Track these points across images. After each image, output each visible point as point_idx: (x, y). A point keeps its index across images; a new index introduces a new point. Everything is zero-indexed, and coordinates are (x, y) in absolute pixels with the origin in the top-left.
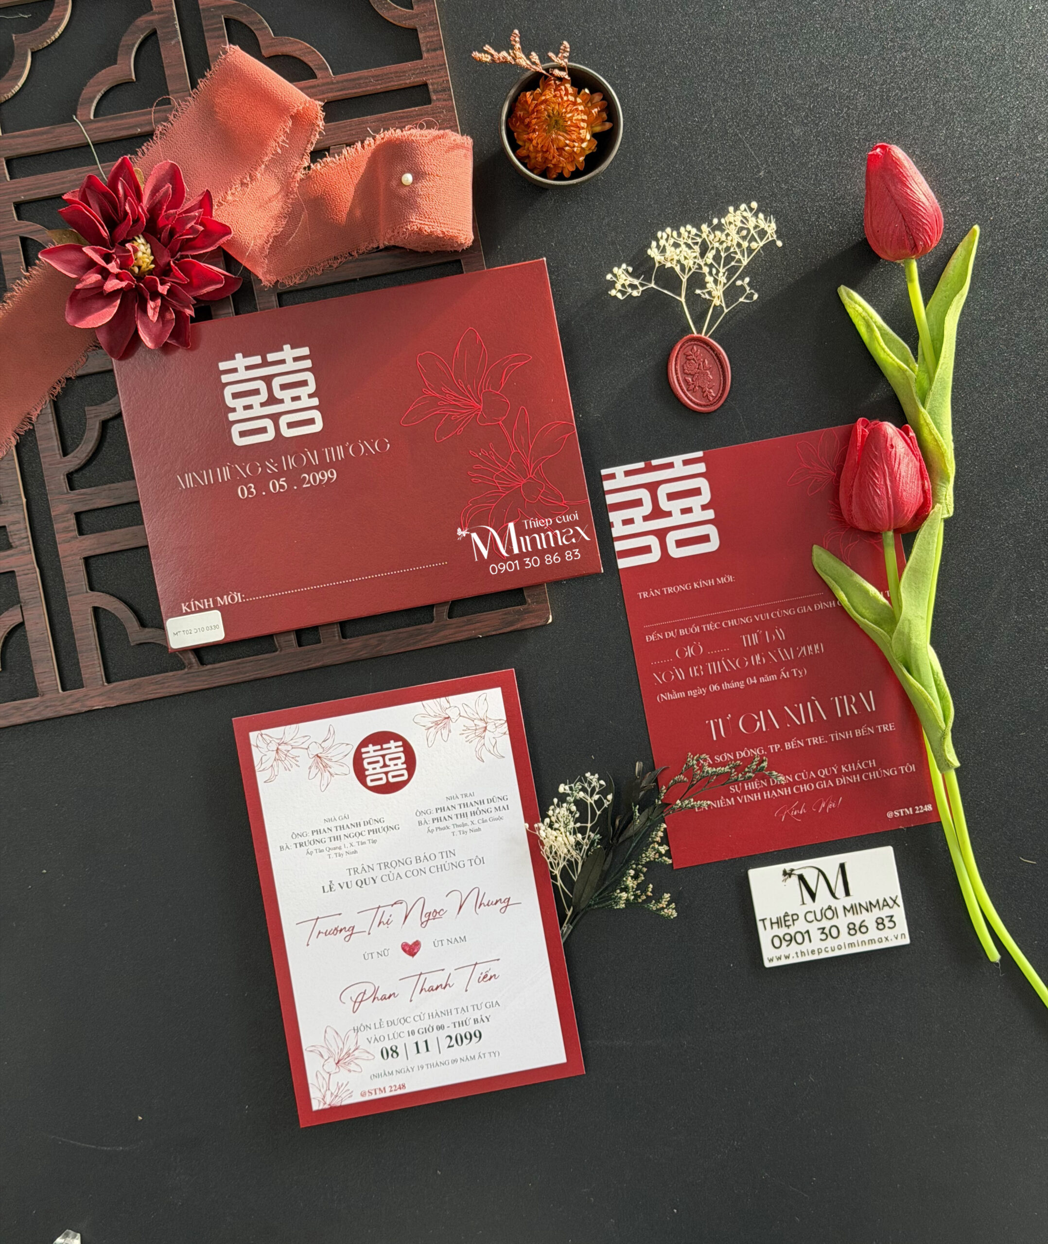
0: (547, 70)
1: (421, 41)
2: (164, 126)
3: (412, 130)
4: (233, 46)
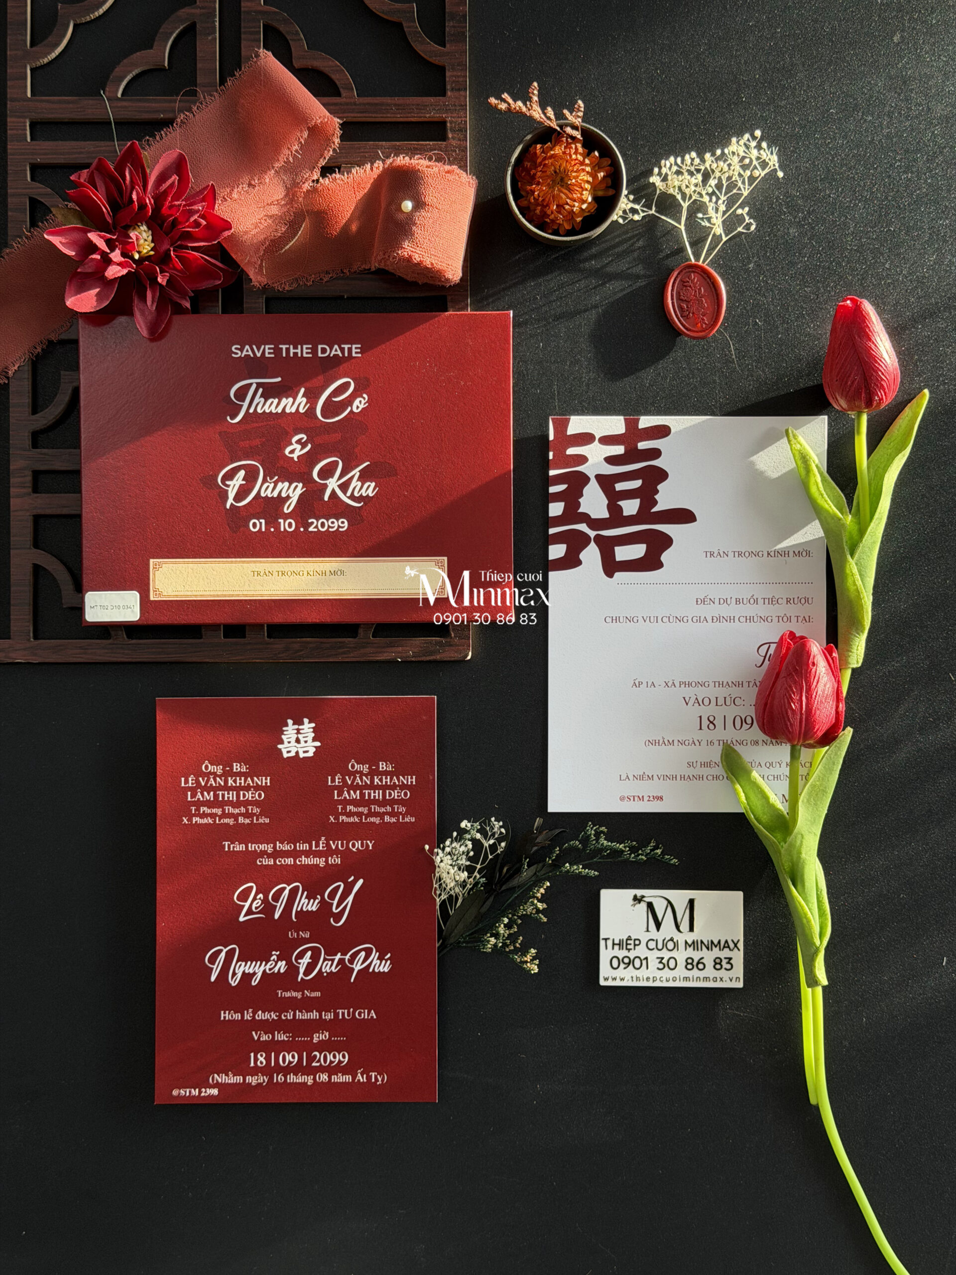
0: (561, 127)
1: (447, 79)
2: (186, 115)
3: (420, 160)
4: (267, 52)
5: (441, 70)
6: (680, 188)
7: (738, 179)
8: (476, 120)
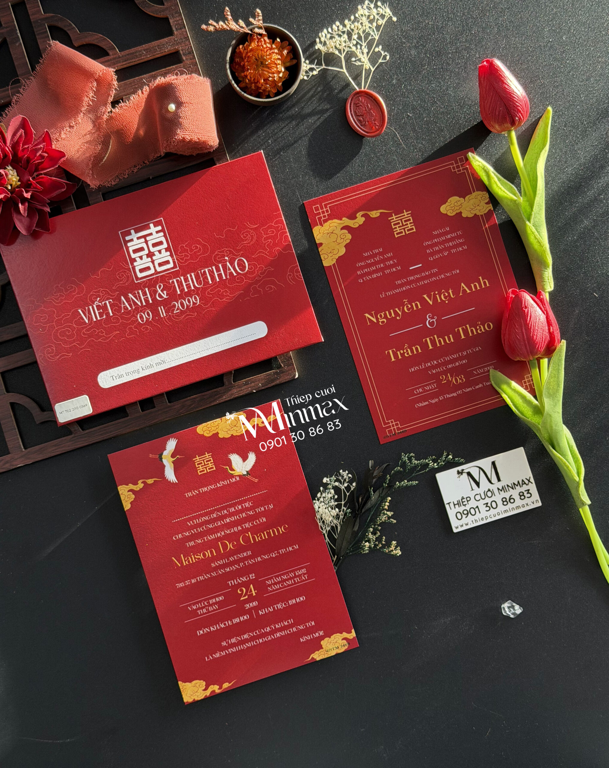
0: (251, 30)
1: (172, 24)
2: (18, 96)
3: (171, 77)
4: (55, 42)
5: (167, 20)
6: (336, 47)
7: (370, 30)
8: (197, 44)
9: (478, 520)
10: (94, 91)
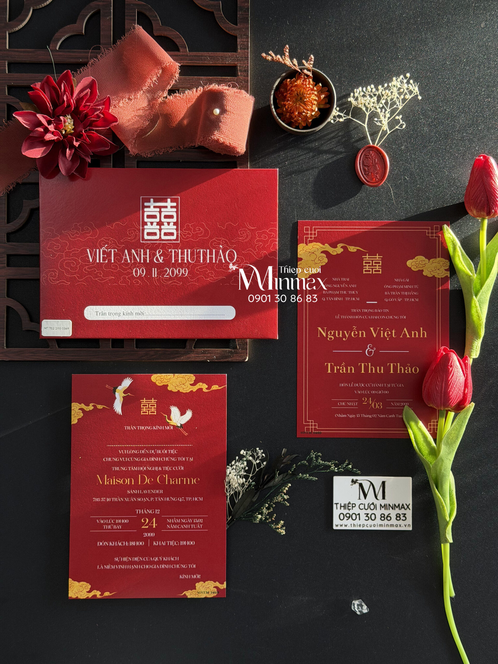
0: (301, 70)
1: (238, 43)
2: (94, 60)
3: (224, 87)
4: (139, 26)
5: (235, 38)
6: (365, 105)
7: (396, 100)
8: (254, 66)
9: (356, 525)
10: (158, 76)
